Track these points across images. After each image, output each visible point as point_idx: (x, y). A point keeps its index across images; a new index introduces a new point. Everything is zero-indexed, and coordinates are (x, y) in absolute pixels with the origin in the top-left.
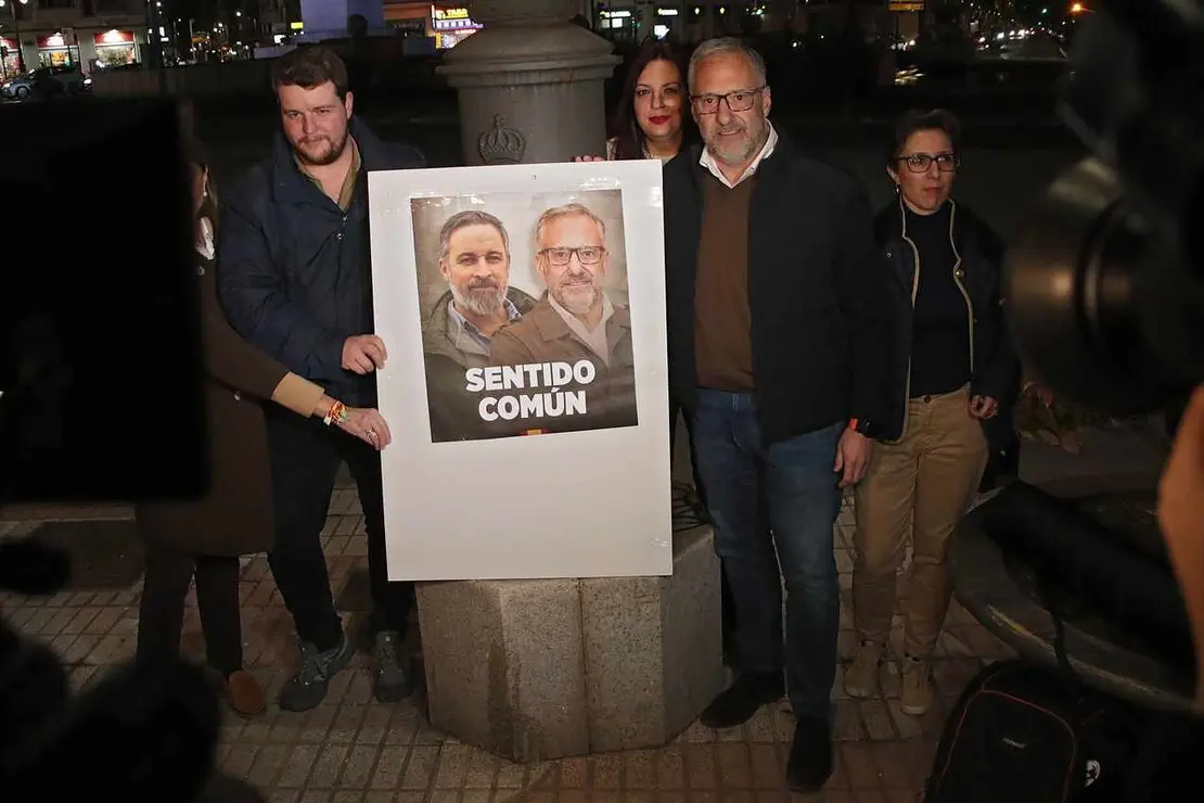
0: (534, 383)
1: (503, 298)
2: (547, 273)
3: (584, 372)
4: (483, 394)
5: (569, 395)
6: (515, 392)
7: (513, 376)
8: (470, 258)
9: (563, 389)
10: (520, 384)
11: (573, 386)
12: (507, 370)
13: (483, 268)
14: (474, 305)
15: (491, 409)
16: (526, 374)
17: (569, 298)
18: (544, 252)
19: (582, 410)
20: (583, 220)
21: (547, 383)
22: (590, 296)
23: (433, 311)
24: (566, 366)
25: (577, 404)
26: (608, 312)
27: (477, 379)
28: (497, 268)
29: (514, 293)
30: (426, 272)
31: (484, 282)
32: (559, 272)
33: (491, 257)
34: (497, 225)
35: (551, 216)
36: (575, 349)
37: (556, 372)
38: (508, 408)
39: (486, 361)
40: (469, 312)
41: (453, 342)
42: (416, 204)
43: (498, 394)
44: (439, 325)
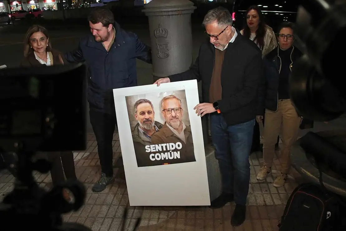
0: (165, 149)
1: (153, 124)
2: (165, 116)
3: (179, 146)
4: (151, 153)
5: (175, 153)
6: (159, 152)
7: (159, 147)
8: (143, 113)
9: (173, 151)
10: (161, 150)
11: (176, 150)
12: (157, 145)
13: (147, 116)
14: (146, 127)
15: (153, 157)
16: (162, 147)
17: (172, 124)
18: (164, 110)
19: (179, 157)
20: (174, 100)
21: (168, 149)
22: (178, 123)
23: (134, 129)
24: (173, 144)
25: (177, 155)
26: (184, 127)
27: (149, 148)
28: (151, 116)
29: (156, 123)
30: (131, 118)
31: (148, 120)
32: (169, 116)
33: (149, 112)
34: (150, 103)
35: (165, 99)
36: (175, 139)
37: (171, 146)
38: (158, 157)
39: (151, 143)
40: (144, 129)
41: (141, 138)
42: (127, 98)
43: (155, 153)
44: (136, 133)
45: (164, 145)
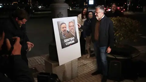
4: (66, 42)
6: (68, 42)
7: (68, 40)
8: (63, 28)
11: (73, 40)
13: (64, 29)
15: (67, 44)
17: (72, 31)
18: (69, 26)
20: (72, 23)
23: (60, 34)
25: (73, 42)
27: (65, 41)
28: (66, 29)
29: (67, 31)
30: (59, 30)
31: (65, 30)
32: (71, 28)
33: (65, 27)
34: (65, 24)
35: (70, 23)
36: (72, 36)
37: (72, 39)
39: (66, 39)
40: (64, 34)
42: (58, 22)
43: (67, 42)
44: (61, 36)
45: (69, 39)
